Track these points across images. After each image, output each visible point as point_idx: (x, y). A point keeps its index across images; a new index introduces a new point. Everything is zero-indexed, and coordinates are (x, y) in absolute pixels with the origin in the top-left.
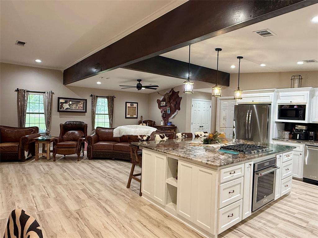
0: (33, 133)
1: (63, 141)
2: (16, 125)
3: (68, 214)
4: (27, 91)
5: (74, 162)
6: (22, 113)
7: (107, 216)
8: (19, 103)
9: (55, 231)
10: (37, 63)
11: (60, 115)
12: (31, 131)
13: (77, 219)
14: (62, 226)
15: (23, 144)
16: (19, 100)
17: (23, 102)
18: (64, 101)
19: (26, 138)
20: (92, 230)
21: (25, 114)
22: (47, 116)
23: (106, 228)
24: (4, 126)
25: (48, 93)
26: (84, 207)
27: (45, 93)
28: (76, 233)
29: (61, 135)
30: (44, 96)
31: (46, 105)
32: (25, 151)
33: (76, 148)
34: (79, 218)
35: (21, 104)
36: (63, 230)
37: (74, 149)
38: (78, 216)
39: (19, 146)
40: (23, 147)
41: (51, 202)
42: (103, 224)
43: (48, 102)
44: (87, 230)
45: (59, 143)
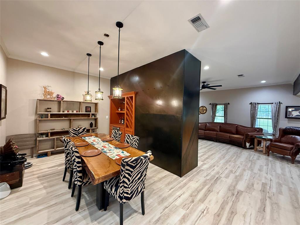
0: (257, 132)
1: (280, 142)
2: (249, 125)
3: (232, 188)
4: (258, 104)
5: (287, 163)
6: (253, 118)
7: (259, 212)
8: (252, 112)
9: (213, 190)
10: (262, 83)
11: (288, 121)
12: (255, 130)
13: (233, 195)
14: (220, 190)
15: (246, 137)
16: (252, 109)
17: (254, 111)
18: (294, 109)
19: (248, 134)
20: (233, 207)
21: (255, 119)
22: (274, 121)
23: (244, 216)
24: (240, 125)
25: (275, 103)
26: (248, 193)
27: (273, 103)
28: (222, 200)
29: (280, 137)
30: (272, 106)
31: (274, 112)
32: (247, 143)
33: (290, 151)
34: (235, 195)
35: (253, 112)
36: (218, 193)
37: (288, 151)
38: (236, 193)
39: (243, 138)
40: (246, 140)
41: (232, 176)
42: (246, 212)
43: (276, 110)
44: (230, 204)
45: (274, 142)
